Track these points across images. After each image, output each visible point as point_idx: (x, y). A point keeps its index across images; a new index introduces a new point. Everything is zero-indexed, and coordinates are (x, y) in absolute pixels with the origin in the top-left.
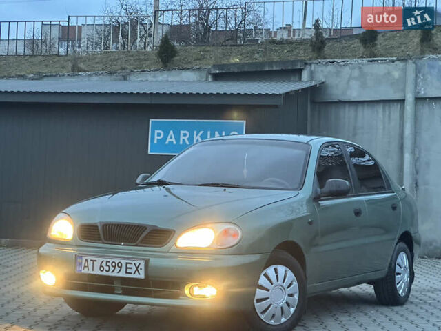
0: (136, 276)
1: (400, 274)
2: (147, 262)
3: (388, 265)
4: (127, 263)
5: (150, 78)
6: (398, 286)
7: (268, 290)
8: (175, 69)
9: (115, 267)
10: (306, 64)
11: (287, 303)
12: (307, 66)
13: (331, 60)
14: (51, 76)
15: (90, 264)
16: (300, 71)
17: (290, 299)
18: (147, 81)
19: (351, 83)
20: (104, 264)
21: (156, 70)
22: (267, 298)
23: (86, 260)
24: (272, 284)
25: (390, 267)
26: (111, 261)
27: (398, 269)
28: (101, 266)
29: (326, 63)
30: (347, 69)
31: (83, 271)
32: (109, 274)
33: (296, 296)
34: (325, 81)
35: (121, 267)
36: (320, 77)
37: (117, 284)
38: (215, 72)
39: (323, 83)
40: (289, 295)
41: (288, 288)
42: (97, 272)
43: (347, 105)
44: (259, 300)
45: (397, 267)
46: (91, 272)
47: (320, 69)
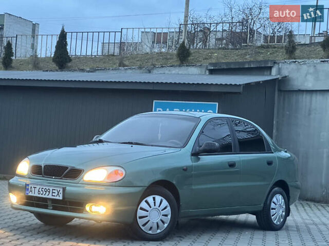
0: (58, 198)
1: (275, 209)
2: (64, 189)
3: (264, 202)
4: (53, 190)
5: (167, 72)
6: (272, 217)
7: (147, 211)
8: (184, 66)
9: (46, 192)
10: (275, 63)
11: (161, 220)
12: (276, 64)
13: (294, 61)
14: (101, 70)
15: (33, 189)
16: (270, 68)
17: (164, 218)
18: (164, 73)
19: (307, 77)
20: (40, 190)
21: (171, 66)
22: (147, 216)
23: (31, 187)
24: (150, 207)
25: (265, 204)
26: (44, 188)
27: (273, 205)
28: (39, 191)
29: (290, 63)
30: (305, 67)
31: (29, 194)
32: (43, 196)
33: (169, 217)
34: (288, 76)
35: (49, 192)
36: (285, 73)
37: (49, 203)
38: (210, 68)
39: (286, 77)
40: (163, 215)
41: (162, 210)
42: (36, 195)
43: (305, 93)
44: (141, 218)
45: (272, 204)
46: (33, 195)
47: (285, 66)
